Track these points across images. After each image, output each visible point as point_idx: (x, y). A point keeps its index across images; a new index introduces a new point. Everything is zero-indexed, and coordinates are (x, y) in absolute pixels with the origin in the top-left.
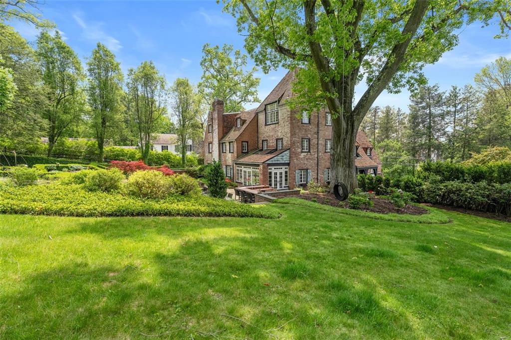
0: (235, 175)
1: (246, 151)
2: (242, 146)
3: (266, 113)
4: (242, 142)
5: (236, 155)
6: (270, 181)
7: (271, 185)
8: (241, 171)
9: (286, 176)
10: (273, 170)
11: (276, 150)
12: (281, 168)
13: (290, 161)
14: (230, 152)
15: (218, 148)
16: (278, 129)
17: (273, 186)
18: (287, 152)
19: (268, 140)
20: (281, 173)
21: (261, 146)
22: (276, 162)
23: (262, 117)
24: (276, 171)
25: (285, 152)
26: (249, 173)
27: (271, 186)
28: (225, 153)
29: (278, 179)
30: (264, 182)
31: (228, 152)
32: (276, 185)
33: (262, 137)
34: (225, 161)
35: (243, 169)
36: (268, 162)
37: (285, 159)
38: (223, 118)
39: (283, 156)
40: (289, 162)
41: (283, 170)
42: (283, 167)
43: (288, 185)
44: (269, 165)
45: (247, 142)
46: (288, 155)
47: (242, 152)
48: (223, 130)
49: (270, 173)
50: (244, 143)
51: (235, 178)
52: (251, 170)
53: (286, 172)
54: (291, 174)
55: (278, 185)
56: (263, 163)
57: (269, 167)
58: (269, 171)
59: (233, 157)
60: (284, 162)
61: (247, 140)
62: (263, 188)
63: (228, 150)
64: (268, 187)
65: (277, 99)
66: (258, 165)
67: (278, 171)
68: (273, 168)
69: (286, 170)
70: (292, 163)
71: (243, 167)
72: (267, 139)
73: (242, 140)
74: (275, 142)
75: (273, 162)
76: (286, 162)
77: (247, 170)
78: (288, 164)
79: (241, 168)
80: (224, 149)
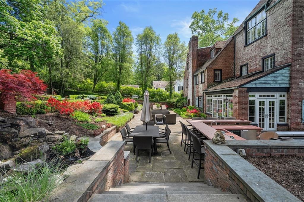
0: (204, 105)
1: (220, 80)
2: (215, 75)
3: (246, 32)
4: (215, 70)
5: (207, 85)
6: (252, 114)
7: (252, 119)
8: (211, 100)
9: (282, 108)
10: (257, 98)
11: (263, 71)
12: (273, 96)
13: (290, 84)
14: (202, 83)
15: (191, 81)
16: (266, 44)
17: (257, 121)
18: (286, 71)
19: (249, 63)
20: (272, 104)
21: (239, 73)
22: (264, 86)
23: (240, 40)
24: (262, 99)
25: (280, 71)
26: (220, 102)
27: (253, 121)
28: (198, 84)
29: (267, 112)
30: (240, 114)
31: (200, 83)
32: (262, 120)
33: (239, 63)
34: (198, 92)
35: (213, 98)
36: (248, 85)
37: (280, 82)
38: (198, 53)
39: (277, 77)
40: (288, 86)
41: (277, 98)
42: (277, 95)
43: (285, 123)
44: (250, 90)
45: (221, 70)
46: (287, 75)
47: (214, 82)
48: (197, 64)
49: (252, 102)
50: (217, 72)
51: (204, 109)
52: (222, 98)
53: (282, 102)
54: (293, 104)
55: (267, 121)
56: (240, 86)
57: (250, 94)
58: (251, 99)
59: (204, 87)
60: (278, 86)
61: (220, 68)
62: (238, 124)
63: (200, 81)
64: (248, 124)
65: (265, 4)
66: (232, 91)
67: (267, 101)
68: (257, 94)
69: (282, 98)
70: (294, 87)
71: (213, 96)
72: (247, 62)
73: (214, 68)
74: (261, 63)
75: (258, 86)
76: (283, 86)
77: (217, 99)
78: (287, 90)
79: (210, 98)
80: (197, 81)
